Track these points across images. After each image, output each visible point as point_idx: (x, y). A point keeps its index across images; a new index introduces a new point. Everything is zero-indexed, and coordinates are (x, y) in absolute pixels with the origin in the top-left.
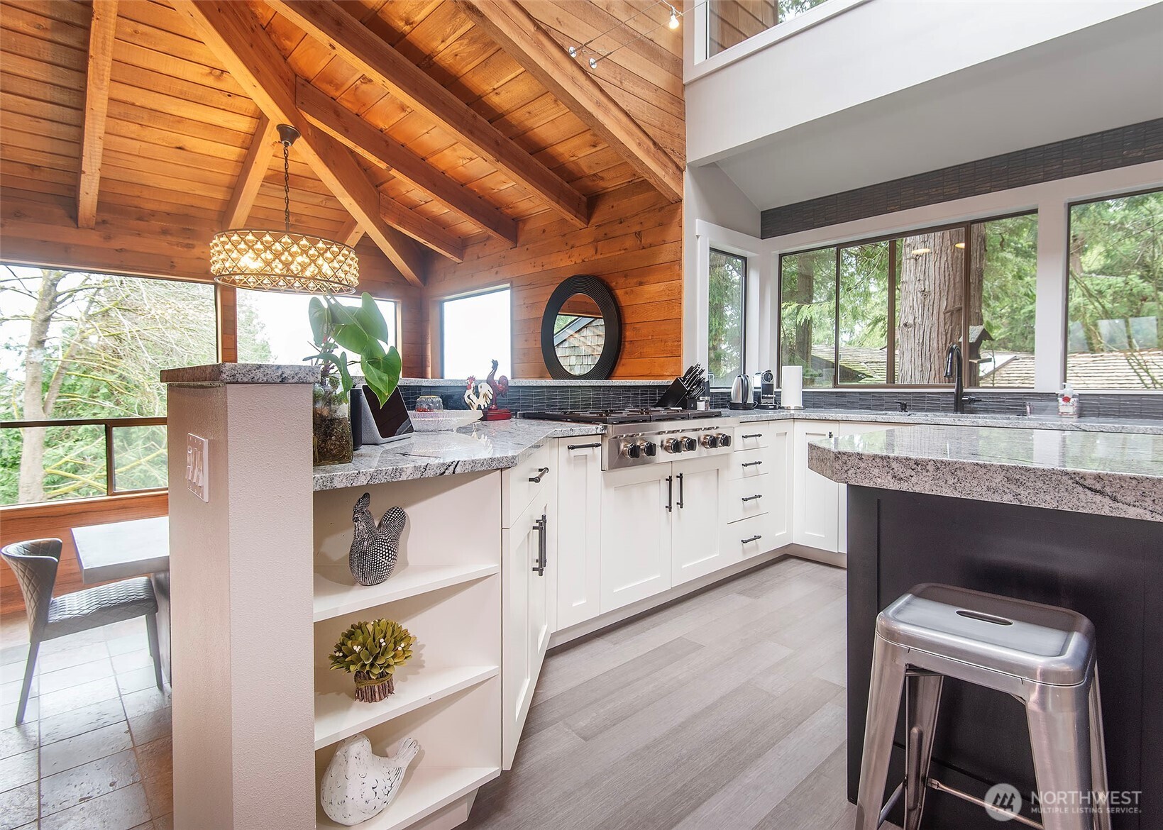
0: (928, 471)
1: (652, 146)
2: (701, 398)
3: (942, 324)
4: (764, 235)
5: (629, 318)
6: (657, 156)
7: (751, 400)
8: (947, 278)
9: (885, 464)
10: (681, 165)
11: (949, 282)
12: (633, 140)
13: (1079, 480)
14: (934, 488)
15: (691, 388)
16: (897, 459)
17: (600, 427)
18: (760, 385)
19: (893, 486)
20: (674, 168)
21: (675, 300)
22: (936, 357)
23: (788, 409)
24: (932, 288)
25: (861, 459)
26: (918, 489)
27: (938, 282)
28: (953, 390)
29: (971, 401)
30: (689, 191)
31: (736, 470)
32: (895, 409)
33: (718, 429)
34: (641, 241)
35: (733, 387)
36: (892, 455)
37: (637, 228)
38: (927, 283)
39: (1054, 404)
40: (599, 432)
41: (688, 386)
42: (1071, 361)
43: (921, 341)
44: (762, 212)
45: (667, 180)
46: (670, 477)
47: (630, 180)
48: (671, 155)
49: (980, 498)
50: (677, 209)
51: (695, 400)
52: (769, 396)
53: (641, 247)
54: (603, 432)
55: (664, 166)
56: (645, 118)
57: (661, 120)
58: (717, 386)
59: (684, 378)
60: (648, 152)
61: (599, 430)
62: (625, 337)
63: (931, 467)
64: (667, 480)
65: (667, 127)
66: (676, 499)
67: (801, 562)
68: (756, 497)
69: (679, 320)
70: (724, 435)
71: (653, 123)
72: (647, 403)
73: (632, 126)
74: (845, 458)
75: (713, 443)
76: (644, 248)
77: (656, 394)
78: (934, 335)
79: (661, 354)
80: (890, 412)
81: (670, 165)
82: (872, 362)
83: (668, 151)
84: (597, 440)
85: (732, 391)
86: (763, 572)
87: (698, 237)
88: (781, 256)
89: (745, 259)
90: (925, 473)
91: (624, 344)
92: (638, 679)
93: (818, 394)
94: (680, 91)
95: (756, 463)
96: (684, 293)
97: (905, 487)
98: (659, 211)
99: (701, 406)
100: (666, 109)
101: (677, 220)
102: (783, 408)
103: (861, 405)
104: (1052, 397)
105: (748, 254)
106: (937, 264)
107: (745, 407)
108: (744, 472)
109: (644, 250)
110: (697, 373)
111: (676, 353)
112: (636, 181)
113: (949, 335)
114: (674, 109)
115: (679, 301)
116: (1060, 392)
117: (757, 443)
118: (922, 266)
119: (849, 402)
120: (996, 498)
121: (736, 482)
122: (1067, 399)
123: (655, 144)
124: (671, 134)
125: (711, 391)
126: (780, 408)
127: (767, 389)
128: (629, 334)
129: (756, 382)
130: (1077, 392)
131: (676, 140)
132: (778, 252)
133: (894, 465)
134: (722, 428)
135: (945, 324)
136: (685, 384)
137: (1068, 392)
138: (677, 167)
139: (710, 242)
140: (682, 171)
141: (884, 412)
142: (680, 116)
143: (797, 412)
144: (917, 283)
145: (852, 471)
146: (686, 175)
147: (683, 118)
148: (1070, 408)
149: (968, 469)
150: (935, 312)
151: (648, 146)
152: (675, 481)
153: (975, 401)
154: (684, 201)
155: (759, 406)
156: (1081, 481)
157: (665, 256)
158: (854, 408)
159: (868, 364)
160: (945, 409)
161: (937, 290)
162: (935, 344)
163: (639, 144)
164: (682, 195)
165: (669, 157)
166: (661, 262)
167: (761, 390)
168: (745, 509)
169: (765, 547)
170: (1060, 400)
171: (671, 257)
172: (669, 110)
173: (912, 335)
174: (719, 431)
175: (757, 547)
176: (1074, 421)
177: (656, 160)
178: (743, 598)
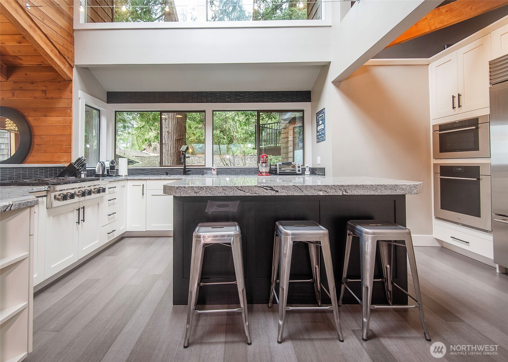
0: (204, 190)
1: (58, 53)
2: (82, 172)
3: (174, 144)
4: (108, 102)
5: (36, 132)
6: (60, 58)
7: (106, 173)
8: (176, 128)
9: (192, 189)
10: (72, 64)
11: (176, 129)
12: (49, 48)
13: (237, 188)
14: (206, 194)
15: (79, 168)
16: (195, 187)
17: (47, 187)
18: (109, 166)
19: (195, 195)
20: (69, 65)
21: (68, 126)
22: (173, 156)
23: (122, 176)
24: (171, 131)
25: (185, 188)
26: (201, 195)
27: (173, 129)
28: (183, 167)
29: (188, 171)
30: (75, 76)
31: (106, 203)
32: (164, 175)
33: (99, 185)
34: (46, 95)
35: (97, 168)
36: (194, 186)
37: (44, 88)
38: (169, 129)
39: (211, 171)
40: (46, 189)
41: (77, 167)
42: (214, 157)
43: (167, 150)
44: (107, 92)
45: (65, 70)
46: (79, 208)
47: (39, 64)
48: (68, 60)
49: (217, 195)
50: (69, 84)
51: (80, 174)
52: (113, 171)
53: (46, 98)
54: (48, 189)
55: (64, 64)
56: (55, 39)
57: (63, 42)
58: (89, 166)
59: (75, 163)
60: (56, 55)
61: (46, 188)
62: (34, 142)
63: (205, 188)
64: (77, 210)
65: (65, 46)
66: (81, 218)
67: (130, 238)
68: (113, 213)
69: (70, 135)
70: (102, 188)
71: (59, 43)
72: (52, 175)
73: (48, 41)
74: (180, 188)
75: (99, 191)
76: (48, 99)
77: (57, 171)
78: (172, 148)
79: (60, 151)
80: (162, 176)
81: (67, 63)
82: (138, 157)
83: (66, 57)
84: (44, 193)
85: (96, 169)
86: (115, 246)
87: (80, 98)
88: (116, 112)
89: (99, 111)
90: (203, 190)
91: (33, 146)
92: (74, 301)
93: (134, 169)
94: (72, 31)
95: (113, 199)
96: (73, 123)
97: (198, 195)
98: (58, 83)
99: (83, 176)
100: (65, 38)
101: (69, 89)
102: (119, 176)
103: (151, 173)
104: (210, 169)
105: (101, 109)
106: (172, 122)
107: (103, 175)
108: (109, 204)
109: (48, 100)
110: (83, 161)
111: (68, 151)
112: (43, 65)
113: (177, 148)
114: (69, 39)
115: (70, 127)
116: (212, 167)
117: (114, 191)
118: (167, 122)
119: (146, 172)
120: (221, 195)
121: (106, 208)
122: (214, 170)
123: (59, 52)
124: (68, 50)
125: (87, 169)
126: (118, 176)
127: (112, 168)
128: (36, 140)
129: (108, 165)
130: (216, 167)
131: (70, 53)
132: (114, 110)
133: (195, 189)
134: (101, 185)
135: (175, 144)
136: (76, 166)
137: (214, 167)
138: (70, 65)
139: (85, 101)
140: (72, 68)
141: (160, 176)
142: (72, 43)
143: (126, 177)
144: (166, 128)
145: (182, 192)
146: (74, 70)
147: (73, 44)
148: (214, 172)
149: (214, 188)
150: (172, 140)
151: (56, 53)
152: (81, 210)
153: (190, 171)
154: (73, 81)
155: (108, 175)
156: (238, 188)
157: (62, 104)
158: (149, 175)
159: (137, 157)
160: (180, 174)
161: (173, 132)
162: (172, 151)
163: (52, 51)
164: (72, 78)
165: (66, 60)
166: (59, 107)
167: (109, 168)
168: (109, 219)
169: (117, 234)
170: (212, 170)
171: (65, 106)
172: (66, 39)
173: (164, 147)
174: (100, 186)
175: (113, 235)
176: (216, 176)
177: (60, 60)
178: (110, 257)
